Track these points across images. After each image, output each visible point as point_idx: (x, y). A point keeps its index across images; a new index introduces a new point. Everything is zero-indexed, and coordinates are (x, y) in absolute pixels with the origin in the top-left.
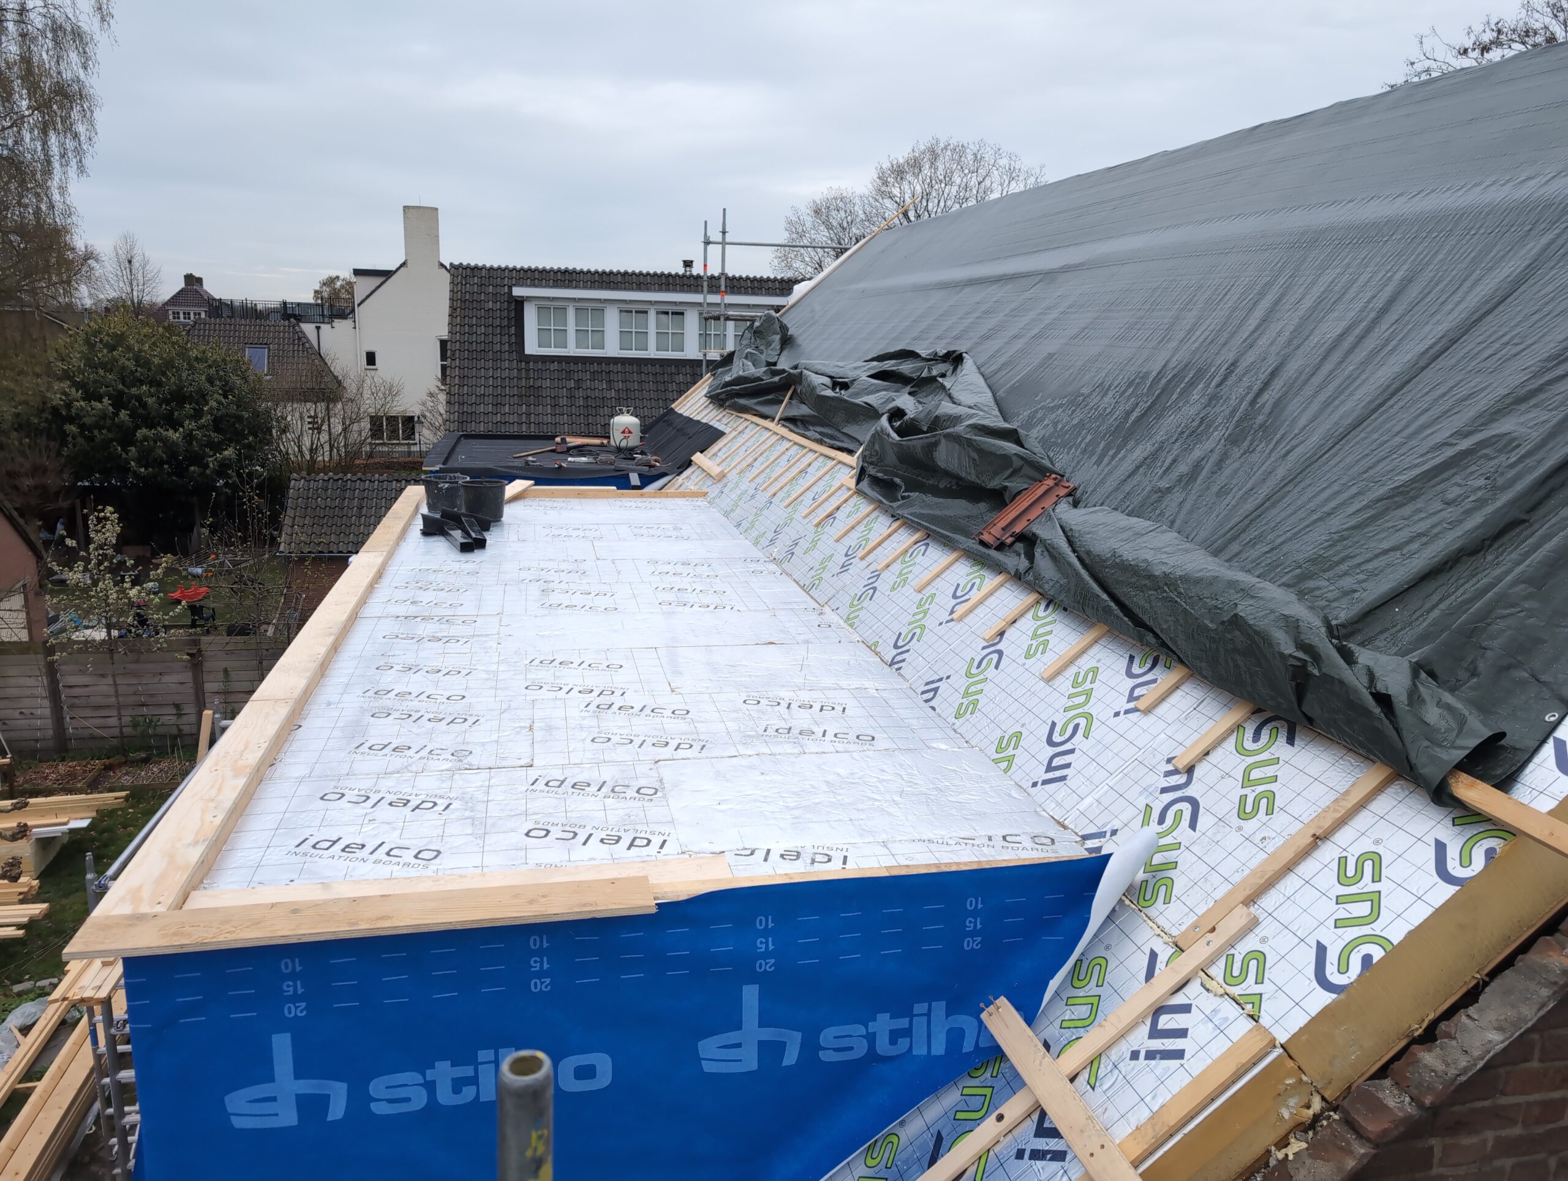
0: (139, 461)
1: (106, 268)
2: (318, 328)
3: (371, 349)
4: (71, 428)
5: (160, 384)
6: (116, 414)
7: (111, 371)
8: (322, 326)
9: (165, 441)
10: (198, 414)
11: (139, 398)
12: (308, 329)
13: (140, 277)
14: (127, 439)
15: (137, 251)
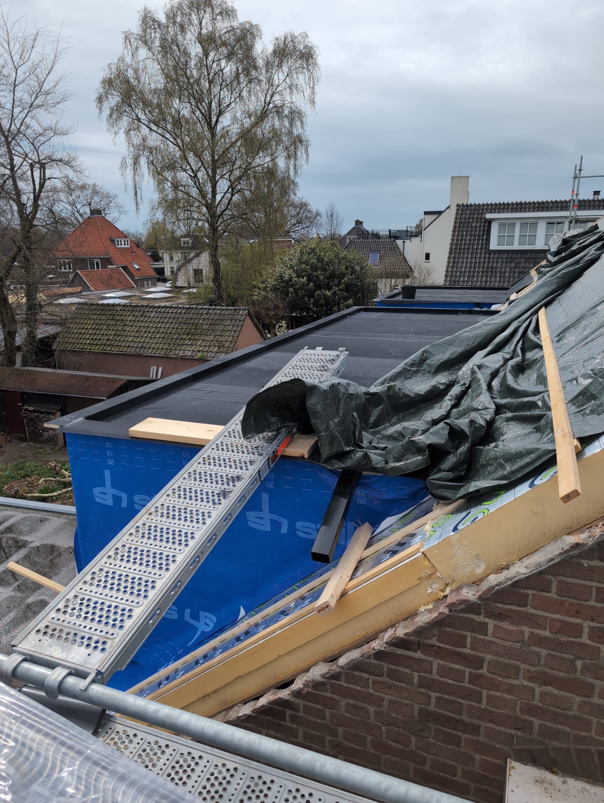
0: (314, 304)
1: (323, 220)
2: (404, 242)
3: (428, 252)
4: (291, 290)
5: (326, 270)
6: (308, 284)
7: (307, 265)
8: (406, 241)
9: (325, 295)
10: (339, 284)
11: (317, 277)
12: (399, 242)
13: (335, 223)
14: (311, 295)
15: (335, 210)
